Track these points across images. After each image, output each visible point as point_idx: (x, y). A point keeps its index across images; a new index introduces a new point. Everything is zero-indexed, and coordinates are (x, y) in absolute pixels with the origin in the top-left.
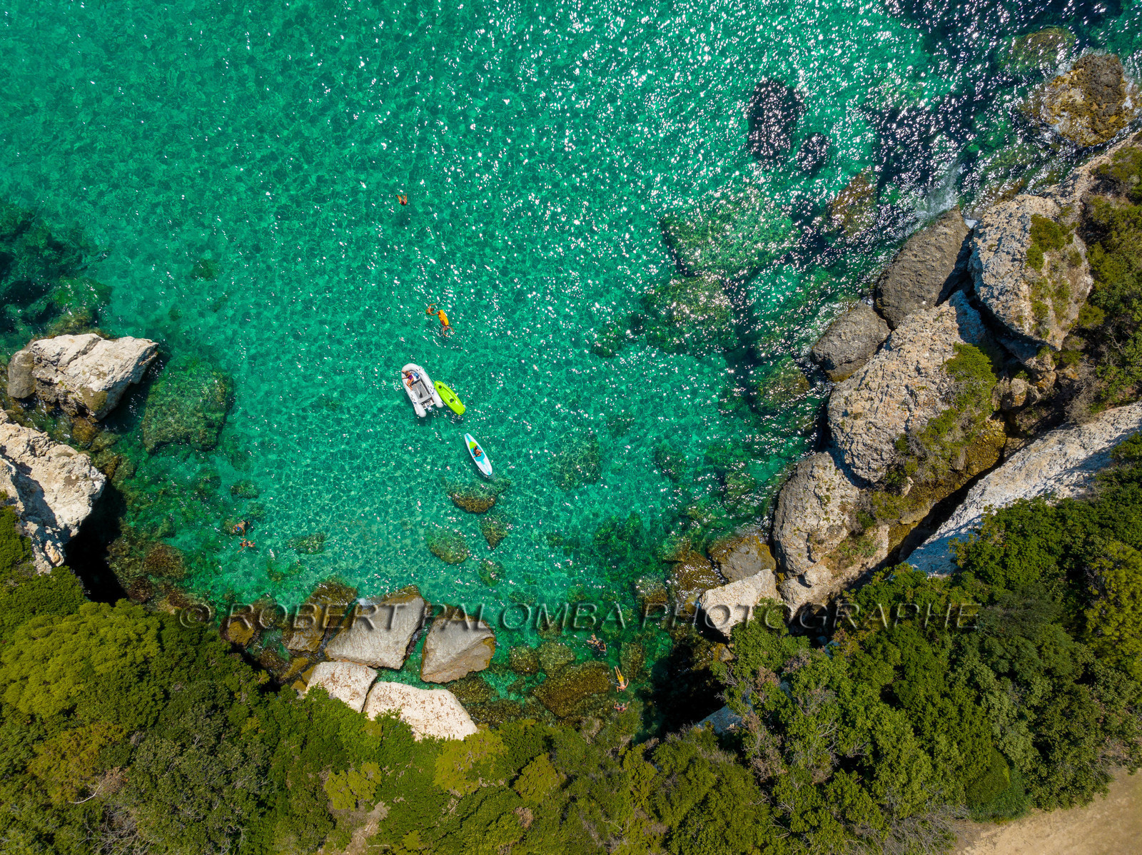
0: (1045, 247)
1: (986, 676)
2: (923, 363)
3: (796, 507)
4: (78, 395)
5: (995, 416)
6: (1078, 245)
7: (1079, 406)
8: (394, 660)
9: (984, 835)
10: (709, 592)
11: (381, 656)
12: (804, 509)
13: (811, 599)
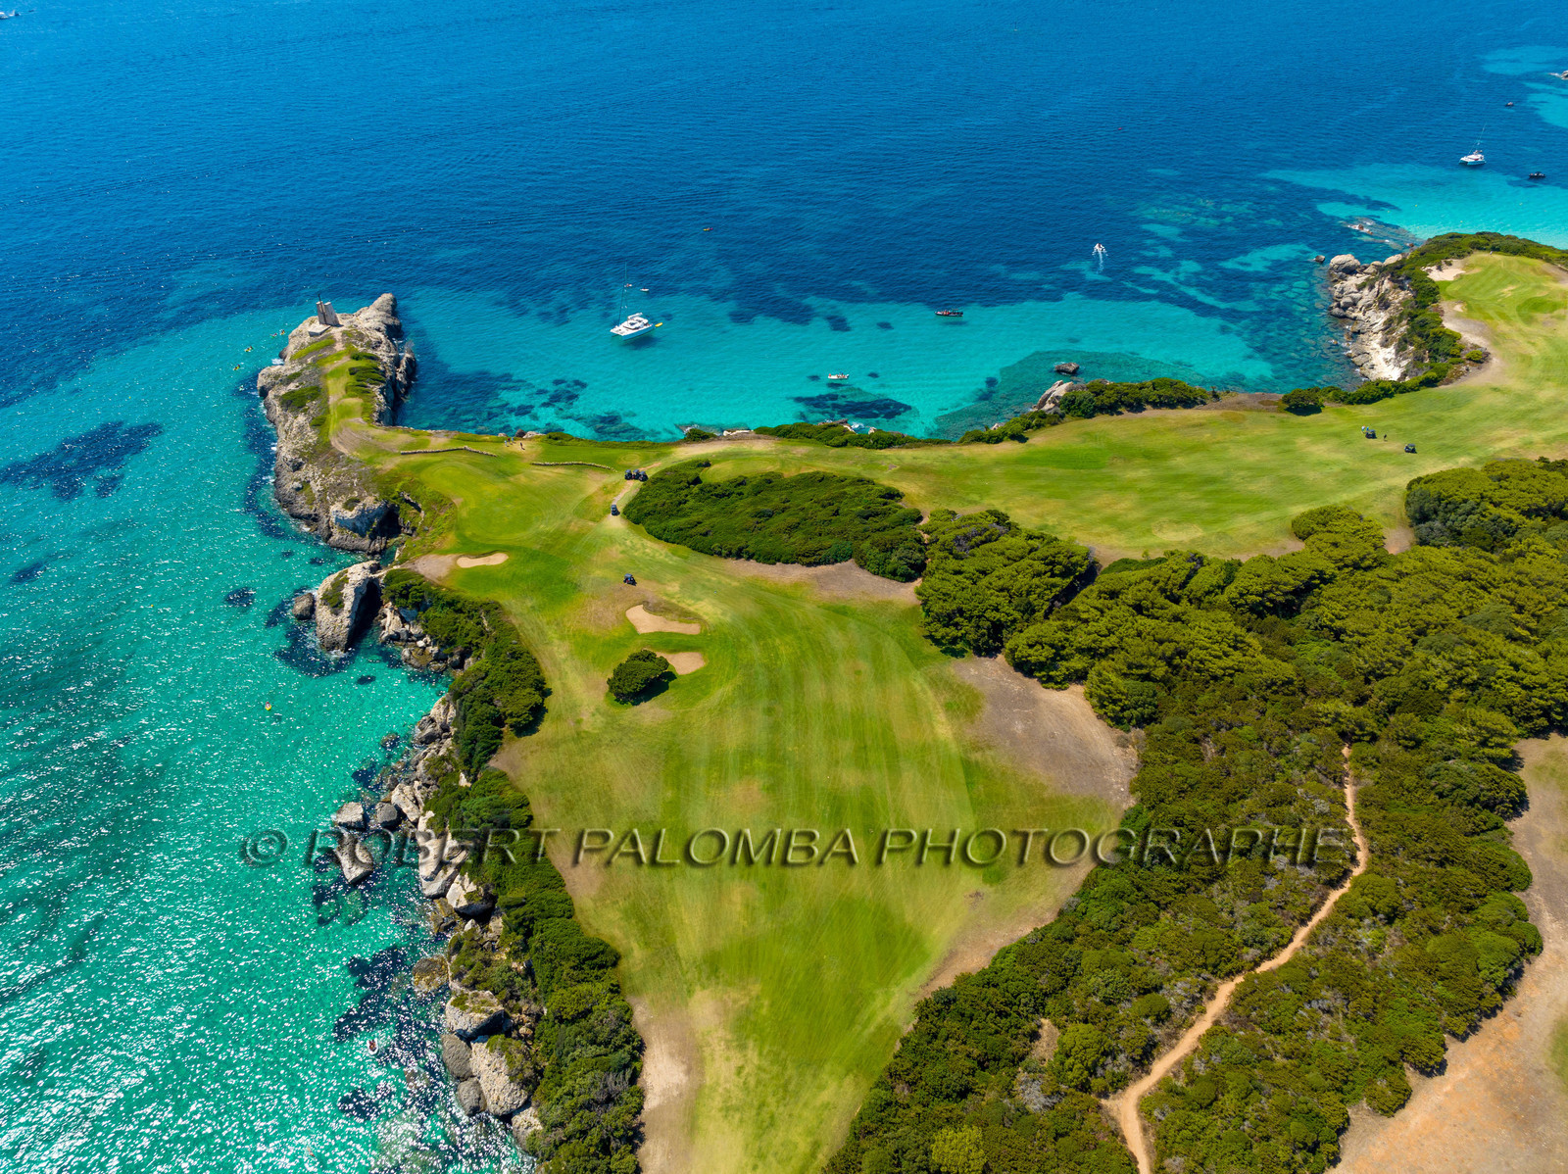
2: (487, 1063)
6: (473, 992)
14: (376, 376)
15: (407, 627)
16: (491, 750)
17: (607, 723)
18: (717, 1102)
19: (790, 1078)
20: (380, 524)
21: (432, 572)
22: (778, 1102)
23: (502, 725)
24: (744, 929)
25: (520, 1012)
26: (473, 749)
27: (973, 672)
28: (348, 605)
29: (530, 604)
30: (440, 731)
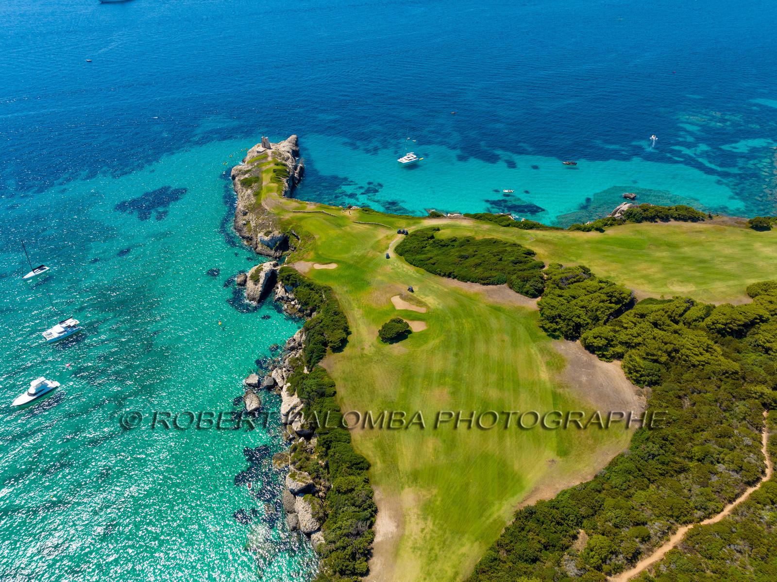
14: (285, 174)
15: (287, 294)
16: (320, 358)
17: (376, 351)
18: (410, 544)
19: (447, 538)
20: (280, 244)
21: (302, 269)
22: (440, 549)
23: (327, 346)
24: (432, 461)
25: (320, 485)
26: (312, 356)
27: (563, 347)
28: (262, 281)
29: (345, 290)
30: (297, 345)
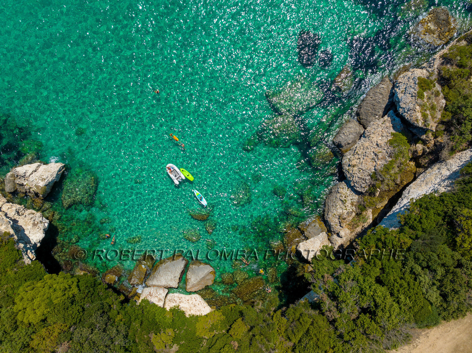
0: (424, 90)
1: (418, 269)
2: (379, 142)
3: (333, 206)
4: (35, 189)
5: (411, 160)
6: (438, 87)
7: (445, 153)
8: (174, 284)
9: (423, 333)
10: (301, 244)
11: (169, 283)
12: (336, 206)
13: (343, 242)
